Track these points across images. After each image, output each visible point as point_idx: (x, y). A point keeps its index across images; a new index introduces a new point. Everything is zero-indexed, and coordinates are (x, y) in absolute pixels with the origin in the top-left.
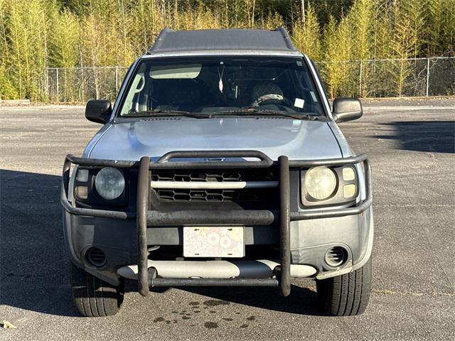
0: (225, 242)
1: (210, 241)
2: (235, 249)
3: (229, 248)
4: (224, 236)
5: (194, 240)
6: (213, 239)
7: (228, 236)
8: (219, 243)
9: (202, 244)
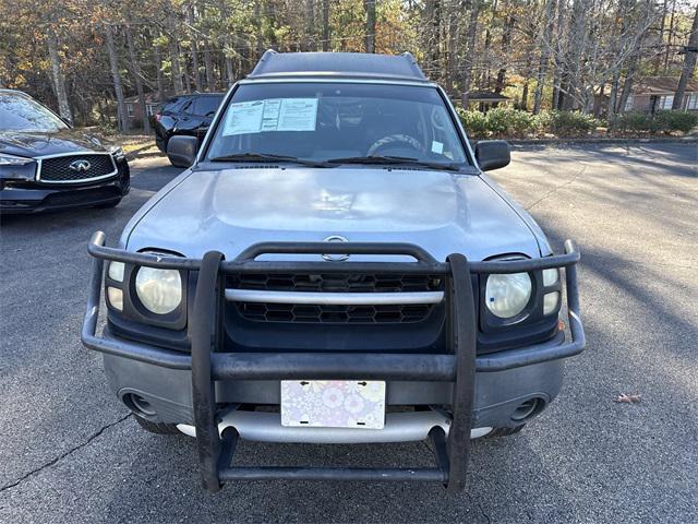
0: (354, 404)
1: (328, 402)
2: (371, 415)
3: (359, 414)
4: (351, 393)
5: (300, 399)
6: (333, 398)
7: (358, 393)
8: (343, 405)
9: (313, 406)
